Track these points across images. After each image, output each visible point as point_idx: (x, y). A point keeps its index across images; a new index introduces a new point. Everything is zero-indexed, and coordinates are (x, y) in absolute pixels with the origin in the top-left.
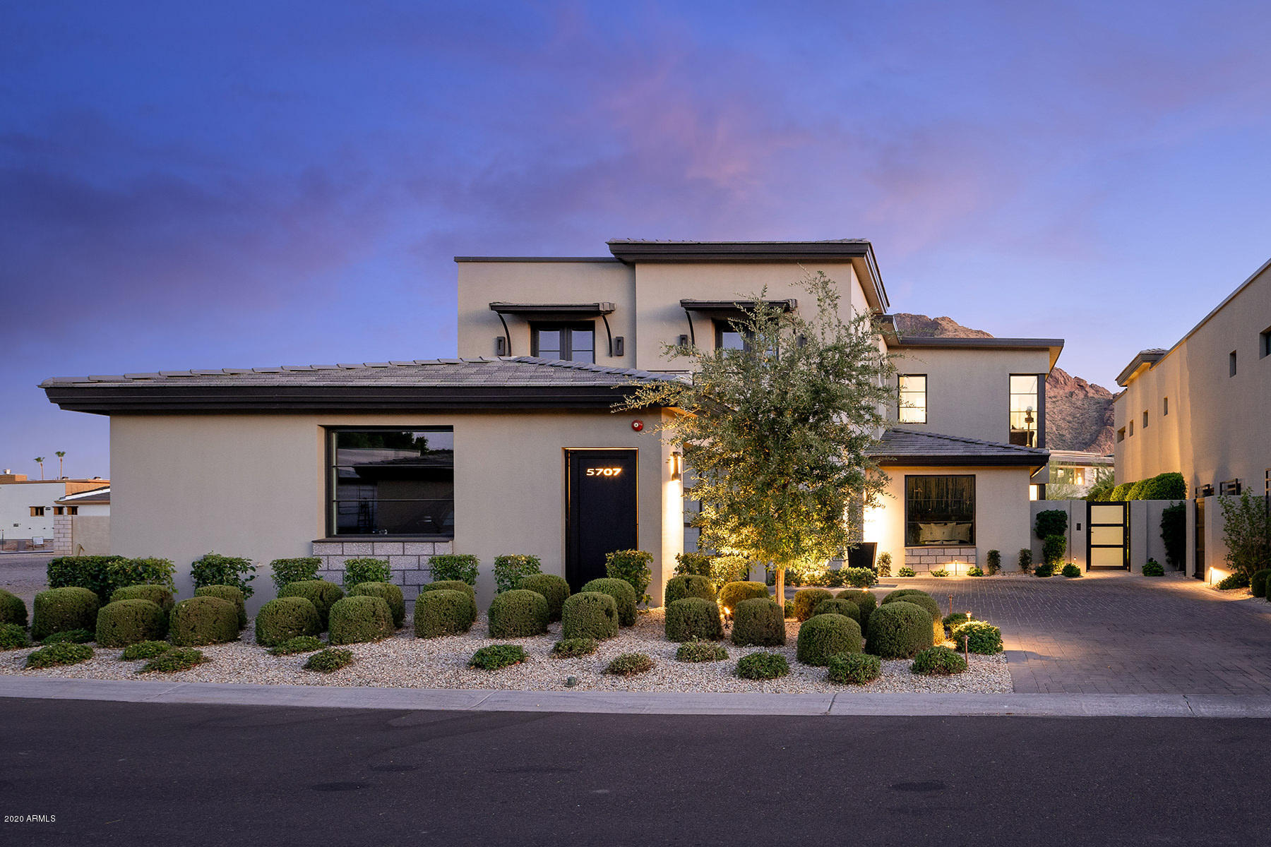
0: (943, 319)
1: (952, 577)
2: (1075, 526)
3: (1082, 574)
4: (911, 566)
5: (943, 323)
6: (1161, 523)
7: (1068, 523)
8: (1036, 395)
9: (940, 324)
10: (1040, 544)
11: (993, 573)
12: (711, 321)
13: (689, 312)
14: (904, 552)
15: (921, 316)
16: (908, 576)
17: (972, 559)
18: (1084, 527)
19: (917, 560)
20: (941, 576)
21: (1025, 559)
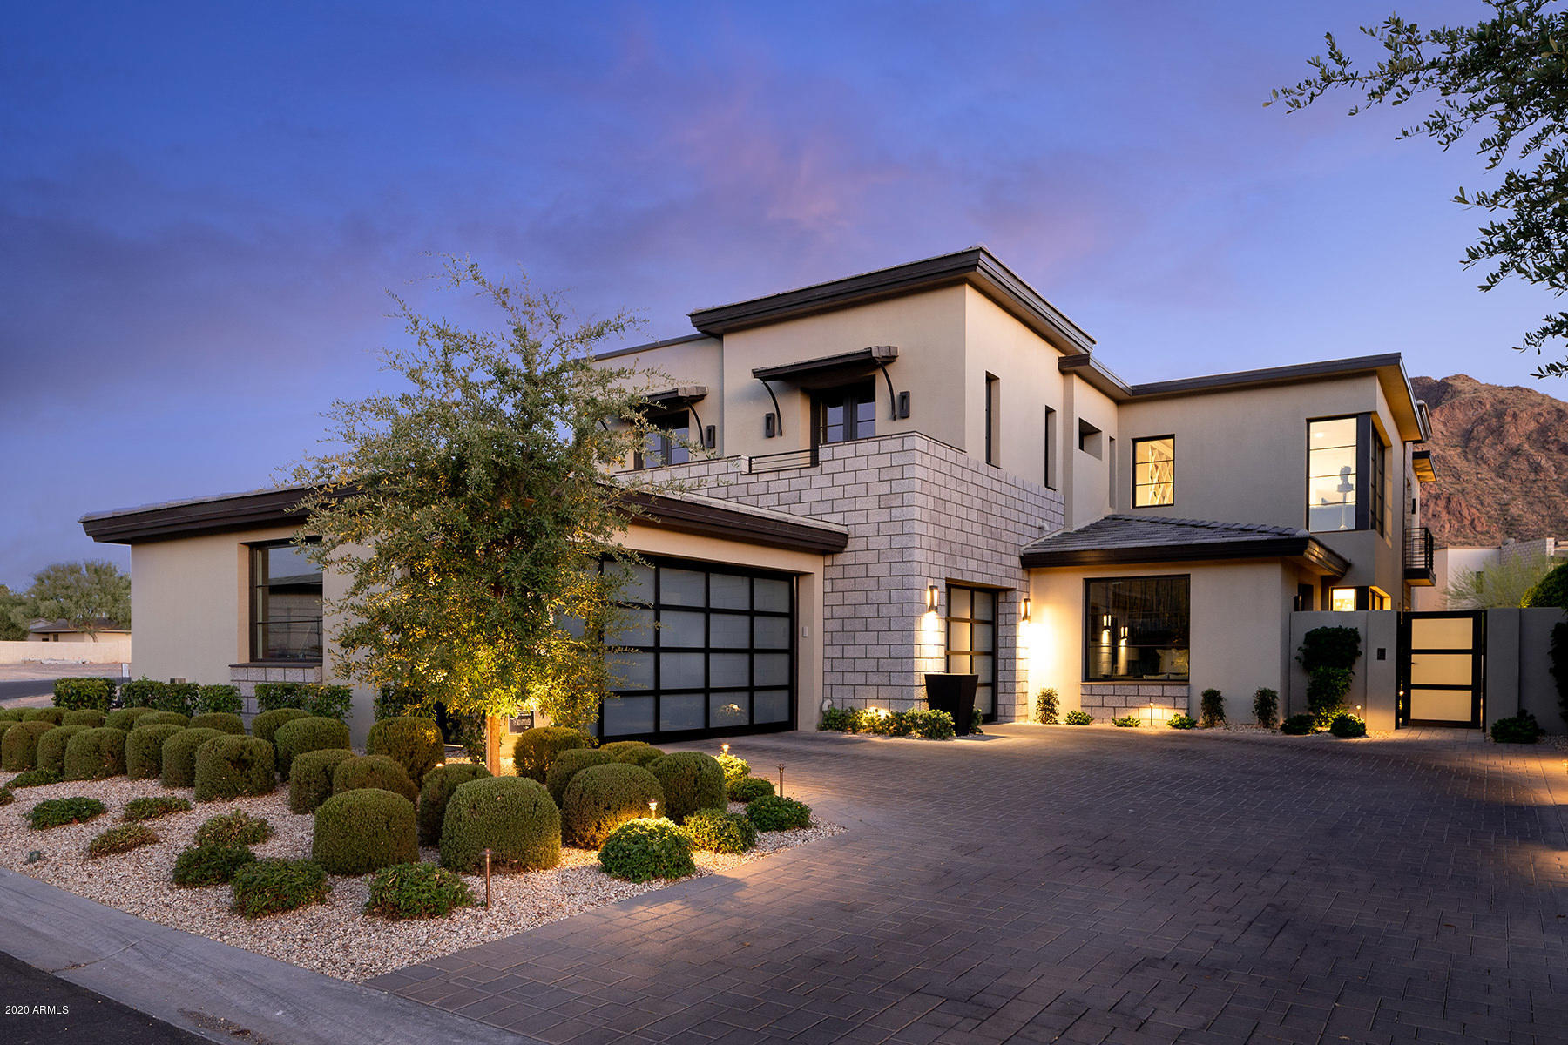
0: (1457, 377)
1: (1145, 728)
2: (1374, 653)
3: (1367, 732)
4: (1089, 709)
5: (1456, 383)
6: (1550, 649)
7: (1361, 647)
8: (1355, 447)
9: (1452, 385)
10: (1302, 681)
11: (1210, 724)
12: (799, 392)
13: (767, 383)
14: (1079, 690)
15: (1421, 378)
16: (1079, 723)
17: (1182, 703)
18: (1391, 655)
19: (1097, 701)
20: (1126, 726)
21: (1264, 704)
